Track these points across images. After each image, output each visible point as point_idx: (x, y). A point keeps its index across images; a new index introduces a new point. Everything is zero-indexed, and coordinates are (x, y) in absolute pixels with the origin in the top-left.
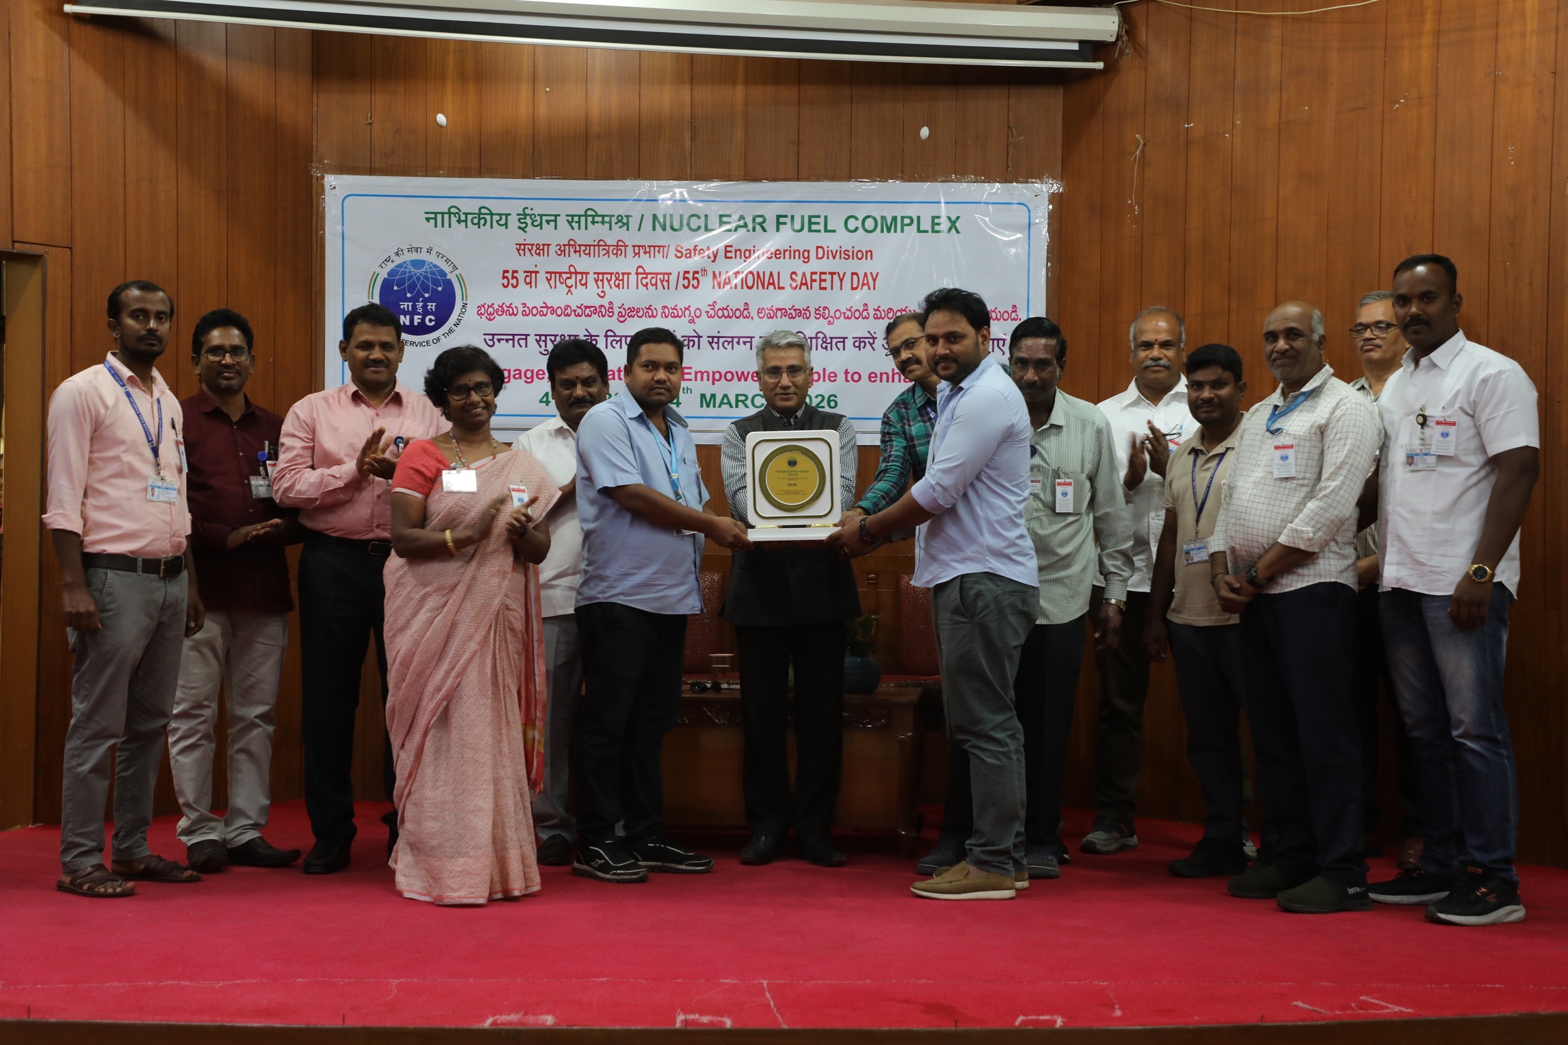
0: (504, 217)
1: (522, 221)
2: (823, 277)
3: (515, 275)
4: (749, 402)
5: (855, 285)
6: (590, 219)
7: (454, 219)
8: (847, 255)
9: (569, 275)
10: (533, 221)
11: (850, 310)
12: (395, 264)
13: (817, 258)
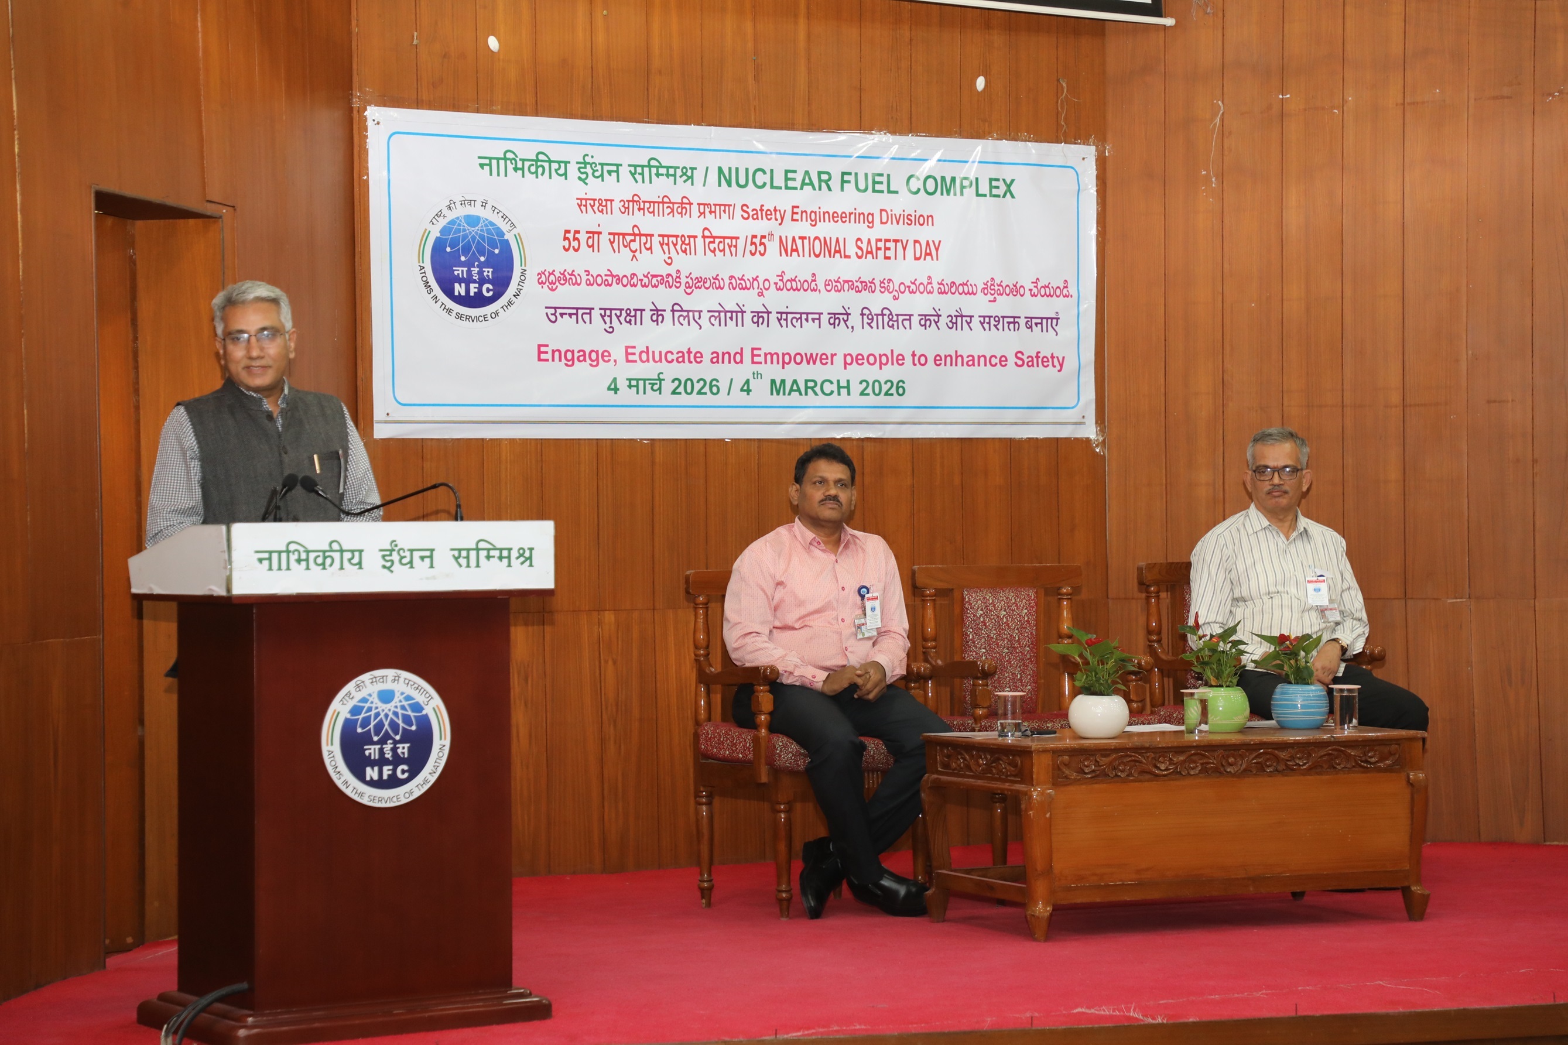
0: (563, 165)
1: (582, 170)
2: (888, 245)
3: (577, 236)
4: (818, 389)
5: (918, 255)
6: (654, 170)
7: (510, 167)
8: (910, 220)
9: (633, 237)
10: (594, 171)
11: (914, 283)
12: (447, 220)
13: (882, 223)
